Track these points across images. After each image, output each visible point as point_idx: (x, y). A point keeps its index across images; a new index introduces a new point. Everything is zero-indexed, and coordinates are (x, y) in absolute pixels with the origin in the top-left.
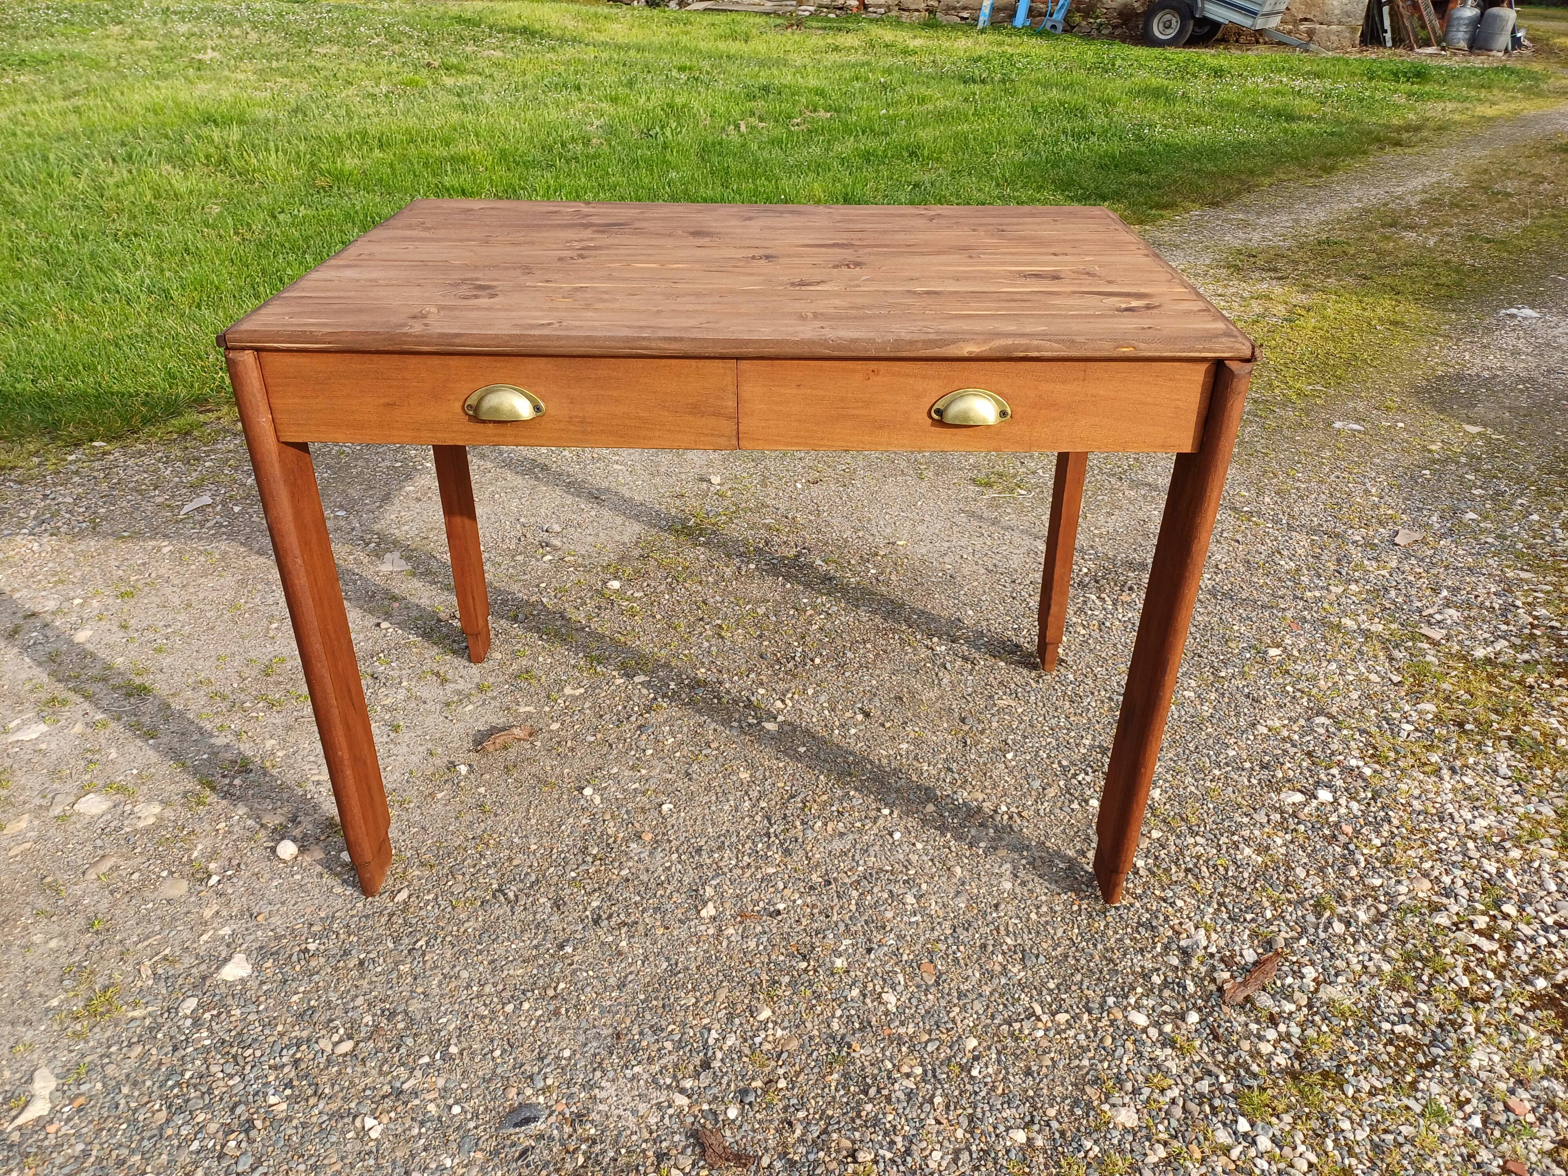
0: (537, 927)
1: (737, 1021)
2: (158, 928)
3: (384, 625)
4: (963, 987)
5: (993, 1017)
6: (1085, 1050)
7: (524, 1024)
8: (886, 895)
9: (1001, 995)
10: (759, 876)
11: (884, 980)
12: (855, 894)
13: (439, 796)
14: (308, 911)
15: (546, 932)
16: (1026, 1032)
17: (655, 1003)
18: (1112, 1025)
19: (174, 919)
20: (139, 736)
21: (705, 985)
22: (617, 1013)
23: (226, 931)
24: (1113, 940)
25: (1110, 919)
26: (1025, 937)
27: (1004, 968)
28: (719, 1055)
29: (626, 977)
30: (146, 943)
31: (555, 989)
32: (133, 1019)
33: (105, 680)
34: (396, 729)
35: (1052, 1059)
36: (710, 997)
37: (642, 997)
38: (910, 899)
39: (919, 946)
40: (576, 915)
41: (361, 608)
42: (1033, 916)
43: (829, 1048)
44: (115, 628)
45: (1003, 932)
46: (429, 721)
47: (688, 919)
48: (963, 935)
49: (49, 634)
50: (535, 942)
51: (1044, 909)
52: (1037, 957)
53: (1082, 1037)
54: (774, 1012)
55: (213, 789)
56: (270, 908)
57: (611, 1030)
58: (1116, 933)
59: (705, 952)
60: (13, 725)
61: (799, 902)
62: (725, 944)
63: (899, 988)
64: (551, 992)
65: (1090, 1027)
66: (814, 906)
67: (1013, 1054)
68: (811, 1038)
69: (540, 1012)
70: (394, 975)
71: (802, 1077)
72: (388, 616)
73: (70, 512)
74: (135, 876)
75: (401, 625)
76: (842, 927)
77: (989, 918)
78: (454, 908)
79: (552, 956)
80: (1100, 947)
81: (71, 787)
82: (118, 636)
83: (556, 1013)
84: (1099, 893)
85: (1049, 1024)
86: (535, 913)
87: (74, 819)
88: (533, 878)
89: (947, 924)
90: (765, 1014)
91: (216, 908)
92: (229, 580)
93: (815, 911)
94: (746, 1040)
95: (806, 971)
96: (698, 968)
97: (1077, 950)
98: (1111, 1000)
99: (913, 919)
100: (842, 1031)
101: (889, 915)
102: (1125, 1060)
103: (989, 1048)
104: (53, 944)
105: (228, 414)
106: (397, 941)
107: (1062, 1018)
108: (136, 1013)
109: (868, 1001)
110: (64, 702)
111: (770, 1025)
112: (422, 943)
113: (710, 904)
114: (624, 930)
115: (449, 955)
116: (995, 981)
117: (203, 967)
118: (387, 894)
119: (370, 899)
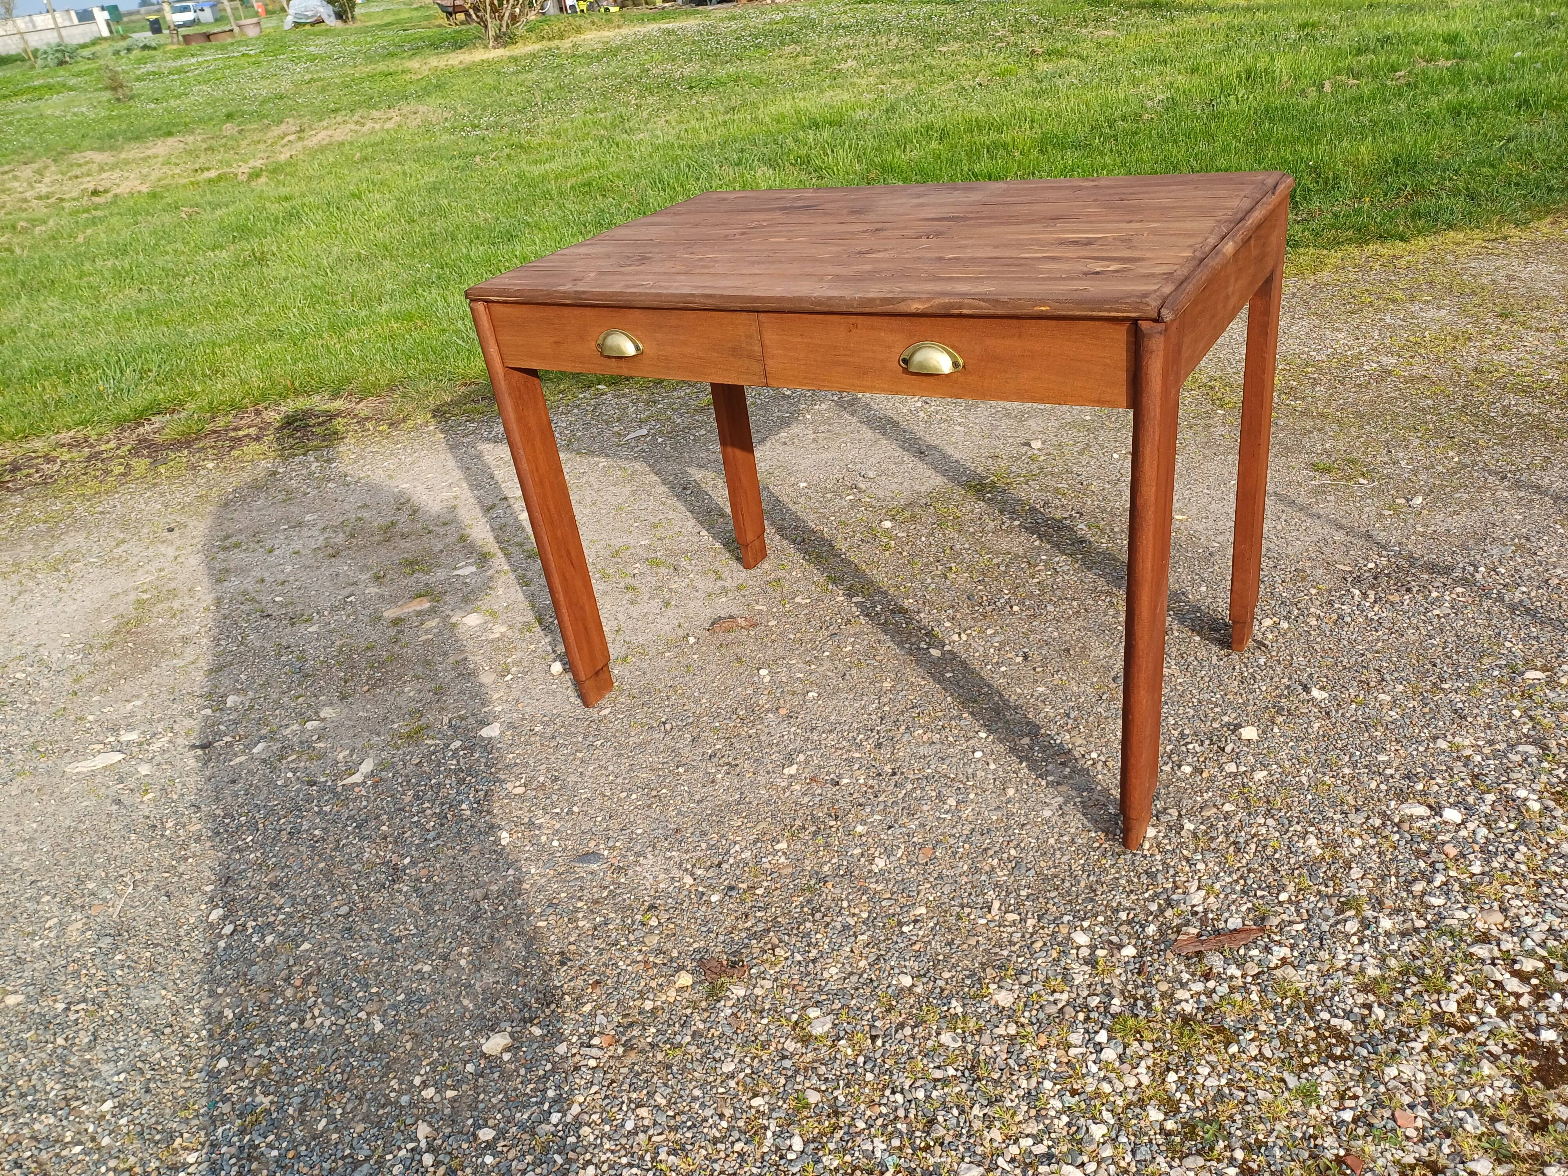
0: (673, 751)
1: (759, 845)
4: (946, 872)
5: (953, 899)
6: (1012, 944)
7: (626, 807)
8: (934, 794)
9: (973, 887)
10: (844, 757)
11: (886, 850)
12: (910, 787)
13: (667, 655)
14: (549, 707)
15: (676, 756)
16: (972, 917)
18: (1052, 935)
20: (520, 584)
22: (687, 817)
24: (1109, 877)
25: (1121, 861)
26: (1031, 853)
27: (992, 869)
28: (731, 861)
29: (707, 797)
31: (659, 792)
33: (521, 545)
35: (978, 942)
36: (753, 825)
37: (709, 812)
38: (952, 802)
39: (932, 835)
40: (702, 750)
41: (697, 519)
42: (1052, 841)
43: (810, 880)
45: (1013, 845)
46: (692, 604)
47: (773, 772)
48: (976, 838)
49: (508, 512)
50: (665, 760)
51: (1066, 838)
52: (1029, 870)
53: (1017, 935)
54: (788, 846)
55: (540, 624)
56: (529, 701)
57: (675, 826)
58: (1118, 872)
59: (771, 796)
61: (862, 781)
62: (787, 795)
63: (893, 858)
64: (654, 793)
65: (1030, 930)
66: (872, 787)
67: (949, 928)
68: (803, 870)
69: (640, 803)
70: (571, 758)
71: (778, 892)
72: (710, 527)
75: (715, 535)
76: (881, 807)
77: (1010, 832)
78: (630, 727)
79: (670, 771)
80: (1093, 878)
83: (649, 806)
85: (997, 918)
86: (677, 742)
88: (691, 720)
89: (968, 827)
90: (783, 845)
91: (501, 694)
92: (627, 490)
93: (870, 791)
95: (831, 827)
96: (758, 804)
97: (1070, 875)
98: (1067, 918)
99: (943, 816)
100: (828, 873)
101: (926, 808)
102: (1039, 961)
103: (932, 918)
106: (585, 737)
107: (1011, 917)
109: (863, 860)
110: (493, 555)
111: (780, 854)
112: (599, 743)
113: (795, 767)
114: (726, 768)
115: (609, 754)
116: (977, 876)
118: (598, 708)
119: (586, 709)
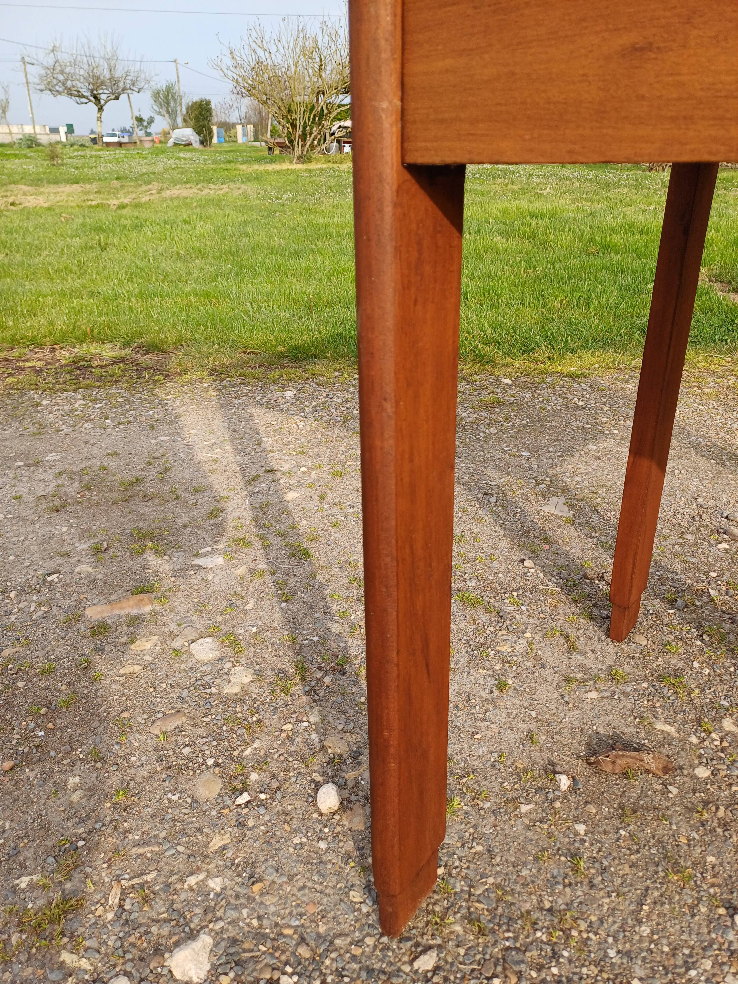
2: (163, 834)
3: (528, 563)
13: (524, 808)
14: (312, 909)
19: (183, 832)
20: (278, 596)
23: (215, 884)
30: (141, 851)
33: (284, 535)
34: (502, 687)
41: (513, 539)
44: (315, 497)
46: (541, 693)
49: (272, 488)
55: (303, 679)
56: (274, 877)
60: (204, 551)
72: (535, 555)
73: (336, 409)
74: (187, 751)
75: (544, 569)
81: (201, 624)
82: (313, 505)
87: (184, 657)
91: (227, 839)
104: (77, 797)
110: (247, 545)
117: (165, 931)
118: (409, 944)
119: (385, 939)
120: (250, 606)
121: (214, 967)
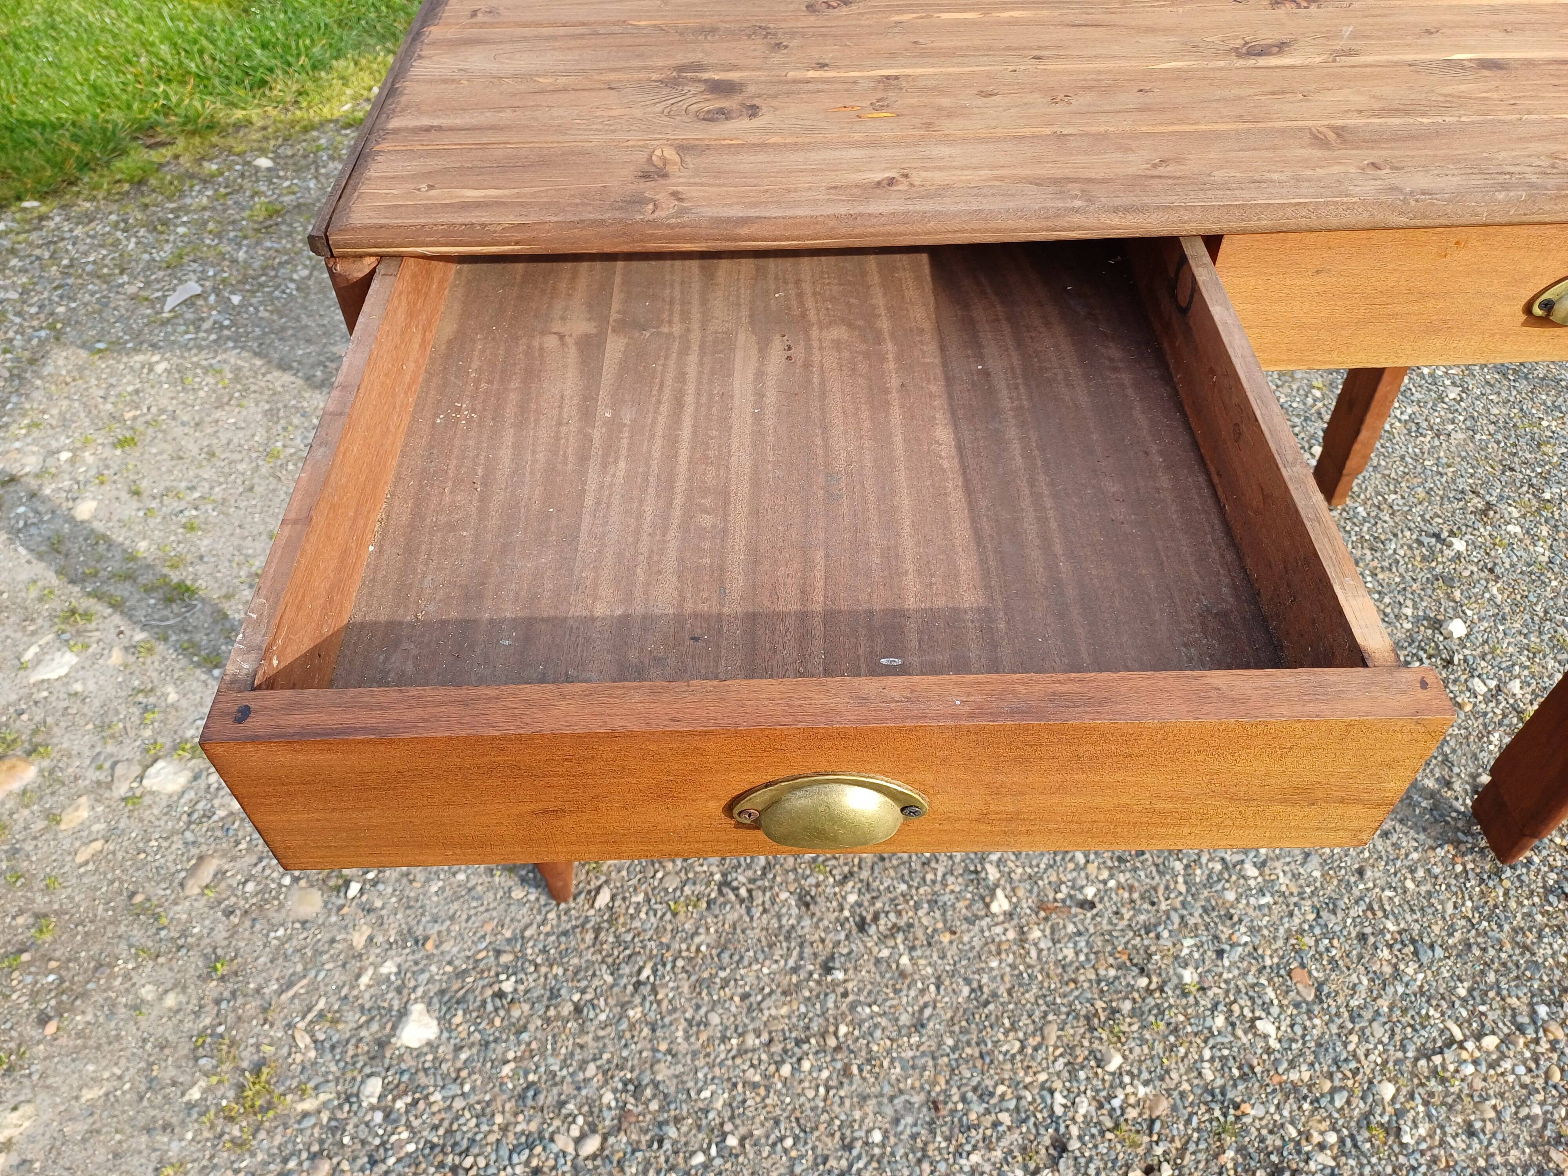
0: (788, 938)
1: (1082, 1075)
2: (299, 968)
4: (1354, 1003)
5: (1403, 1048)
6: (1532, 1091)
7: (811, 1094)
8: (1218, 867)
9: (1404, 1011)
11: (1251, 998)
12: (1179, 865)
14: (488, 928)
15: (801, 945)
16: (1452, 1068)
17: (968, 1050)
18: (1553, 1049)
19: (317, 953)
20: (198, 665)
21: (1025, 1020)
22: (924, 1068)
23: (389, 968)
24: (1519, 916)
25: (1507, 884)
26: (1408, 917)
27: (1395, 967)
28: (1074, 1131)
29: (921, 1011)
30: (291, 993)
31: (835, 1034)
32: (305, 1115)
33: (129, 577)
35: (1494, 1107)
36: (1038, 1039)
37: (950, 1042)
38: (1251, 871)
39: (1280, 943)
40: (833, 916)
42: (1410, 884)
43: (1210, 1110)
44: (124, 496)
45: (1380, 914)
47: (977, 917)
48: (1332, 921)
49: (42, 509)
50: (791, 963)
51: (1420, 873)
52: (1432, 947)
53: (1521, 1070)
54: (1124, 1057)
56: (437, 927)
57: (922, 1097)
58: (1520, 904)
59: (1013, 967)
60: (29, 655)
61: (1112, 884)
62: (1034, 953)
63: (1275, 1011)
64: (831, 1041)
65: (1528, 1054)
66: (1131, 888)
67: (1443, 1103)
68: (1182, 1095)
69: (825, 1074)
70: (624, 1025)
71: (1188, 1158)
73: (19, 314)
74: (250, 887)
76: (1176, 919)
77: (1356, 892)
78: (675, 914)
79: (818, 983)
80: (1506, 927)
81: (129, 750)
82: (130, 509)
83: (846, 1071)
84: (1483, 843)
85: (1477, 1054)
86: (779, 917)
87: (147, 800)
88: (763, 862)
89: (1307, 905)
90: (1115, 1062)
91: (367, 931)
92: (254, 410)
93: (1136, 896)
94: (1101, 1106)
95: (1149, 992)
96: (1010, 992)
97: (1478, 934)
98: (1543, 1011)
99: (1263, 901)
100: (1219, 1082)
101: (1230, 896)
103: (1411, 1096)
104: (171, 1001)
105: (186, 149)
106: (614, 970)
107: (1489, 1042)
108: (308, 1105)
109: (1240, 1033)
110: (87, 615)
111: (1126, 1078)
112: (647, 972)
113: (999, 893)
114: (900, 937)
115: (686, 990)
116: (1390, 990)
117: (375, 1027)
118: (583, 896)
119: (563, 906)
120: (173, 697)
121: (439, 1019)
